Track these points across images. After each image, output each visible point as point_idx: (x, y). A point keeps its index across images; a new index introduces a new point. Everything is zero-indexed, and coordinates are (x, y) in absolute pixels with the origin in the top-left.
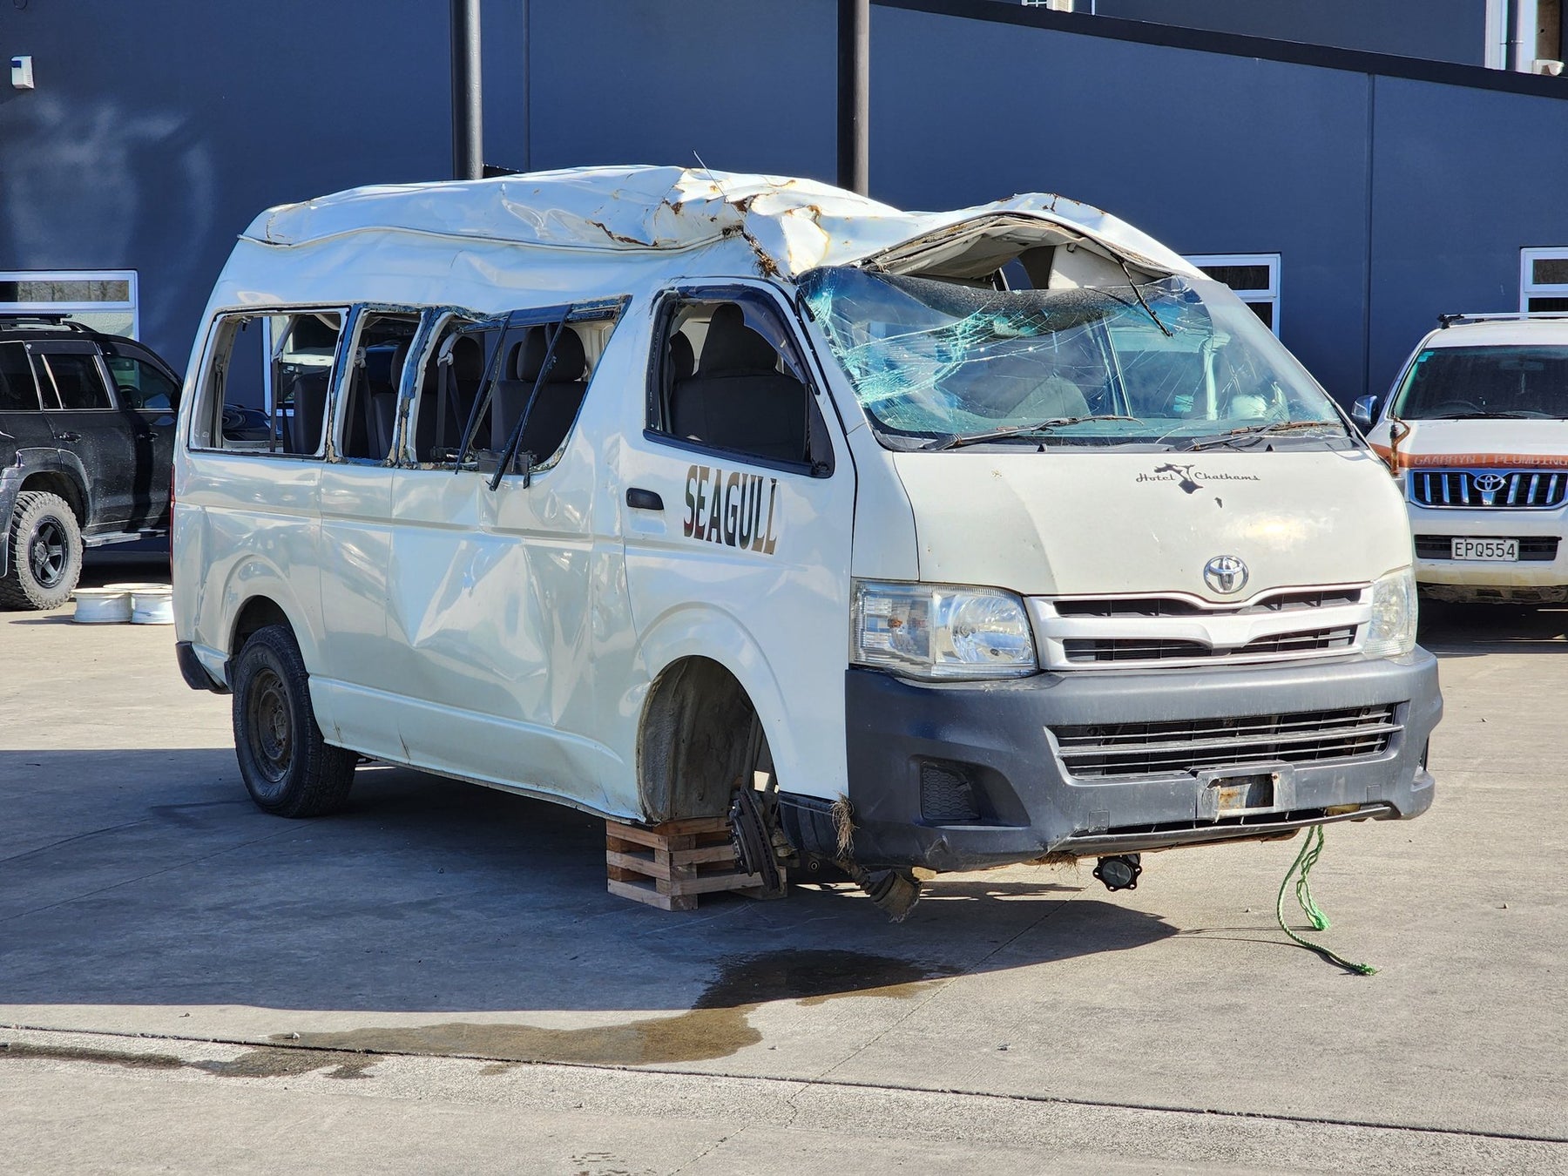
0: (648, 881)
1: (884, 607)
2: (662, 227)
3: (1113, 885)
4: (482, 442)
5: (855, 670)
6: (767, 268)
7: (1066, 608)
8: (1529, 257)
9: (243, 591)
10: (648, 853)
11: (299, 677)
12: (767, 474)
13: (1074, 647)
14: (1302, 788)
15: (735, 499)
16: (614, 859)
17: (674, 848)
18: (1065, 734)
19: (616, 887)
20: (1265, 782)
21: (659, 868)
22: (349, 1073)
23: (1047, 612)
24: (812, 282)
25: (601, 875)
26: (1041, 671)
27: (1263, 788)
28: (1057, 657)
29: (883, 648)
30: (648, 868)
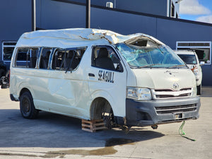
0: (89, 128)
1: (131, 90)
2: (91, 37)
3: (154, 128)
4: (63, 67)
5: (127, 99)
6: (110, 43)
7: (156, 90)
8: (177, 42)
9: (22, 87)
10: (89, 124)
11: (31, 99)
12: (112, 72)
13: (157, 96)
14: (186, 115)
15: (107, 75)
16: (83, 125)
17: (93, 123)
18: (157, 108)
19: (83, 129)
20: (181, 114)
21: (91, 126)
22: (62, 157)
23: (154, 91)
24: (117, 45)
25: (81, 127)
26: (152, 99)
27: (181, 115)
28: (155, 97)
29: (131, 96)
30: (89, 126)
